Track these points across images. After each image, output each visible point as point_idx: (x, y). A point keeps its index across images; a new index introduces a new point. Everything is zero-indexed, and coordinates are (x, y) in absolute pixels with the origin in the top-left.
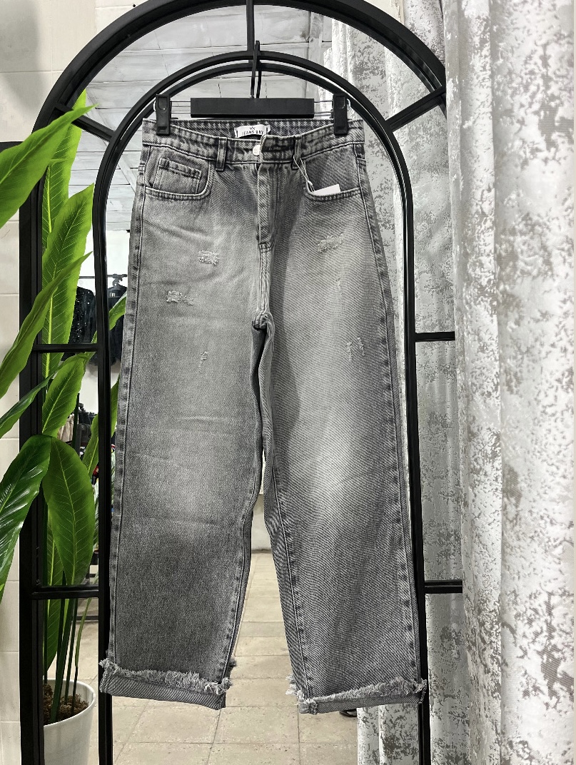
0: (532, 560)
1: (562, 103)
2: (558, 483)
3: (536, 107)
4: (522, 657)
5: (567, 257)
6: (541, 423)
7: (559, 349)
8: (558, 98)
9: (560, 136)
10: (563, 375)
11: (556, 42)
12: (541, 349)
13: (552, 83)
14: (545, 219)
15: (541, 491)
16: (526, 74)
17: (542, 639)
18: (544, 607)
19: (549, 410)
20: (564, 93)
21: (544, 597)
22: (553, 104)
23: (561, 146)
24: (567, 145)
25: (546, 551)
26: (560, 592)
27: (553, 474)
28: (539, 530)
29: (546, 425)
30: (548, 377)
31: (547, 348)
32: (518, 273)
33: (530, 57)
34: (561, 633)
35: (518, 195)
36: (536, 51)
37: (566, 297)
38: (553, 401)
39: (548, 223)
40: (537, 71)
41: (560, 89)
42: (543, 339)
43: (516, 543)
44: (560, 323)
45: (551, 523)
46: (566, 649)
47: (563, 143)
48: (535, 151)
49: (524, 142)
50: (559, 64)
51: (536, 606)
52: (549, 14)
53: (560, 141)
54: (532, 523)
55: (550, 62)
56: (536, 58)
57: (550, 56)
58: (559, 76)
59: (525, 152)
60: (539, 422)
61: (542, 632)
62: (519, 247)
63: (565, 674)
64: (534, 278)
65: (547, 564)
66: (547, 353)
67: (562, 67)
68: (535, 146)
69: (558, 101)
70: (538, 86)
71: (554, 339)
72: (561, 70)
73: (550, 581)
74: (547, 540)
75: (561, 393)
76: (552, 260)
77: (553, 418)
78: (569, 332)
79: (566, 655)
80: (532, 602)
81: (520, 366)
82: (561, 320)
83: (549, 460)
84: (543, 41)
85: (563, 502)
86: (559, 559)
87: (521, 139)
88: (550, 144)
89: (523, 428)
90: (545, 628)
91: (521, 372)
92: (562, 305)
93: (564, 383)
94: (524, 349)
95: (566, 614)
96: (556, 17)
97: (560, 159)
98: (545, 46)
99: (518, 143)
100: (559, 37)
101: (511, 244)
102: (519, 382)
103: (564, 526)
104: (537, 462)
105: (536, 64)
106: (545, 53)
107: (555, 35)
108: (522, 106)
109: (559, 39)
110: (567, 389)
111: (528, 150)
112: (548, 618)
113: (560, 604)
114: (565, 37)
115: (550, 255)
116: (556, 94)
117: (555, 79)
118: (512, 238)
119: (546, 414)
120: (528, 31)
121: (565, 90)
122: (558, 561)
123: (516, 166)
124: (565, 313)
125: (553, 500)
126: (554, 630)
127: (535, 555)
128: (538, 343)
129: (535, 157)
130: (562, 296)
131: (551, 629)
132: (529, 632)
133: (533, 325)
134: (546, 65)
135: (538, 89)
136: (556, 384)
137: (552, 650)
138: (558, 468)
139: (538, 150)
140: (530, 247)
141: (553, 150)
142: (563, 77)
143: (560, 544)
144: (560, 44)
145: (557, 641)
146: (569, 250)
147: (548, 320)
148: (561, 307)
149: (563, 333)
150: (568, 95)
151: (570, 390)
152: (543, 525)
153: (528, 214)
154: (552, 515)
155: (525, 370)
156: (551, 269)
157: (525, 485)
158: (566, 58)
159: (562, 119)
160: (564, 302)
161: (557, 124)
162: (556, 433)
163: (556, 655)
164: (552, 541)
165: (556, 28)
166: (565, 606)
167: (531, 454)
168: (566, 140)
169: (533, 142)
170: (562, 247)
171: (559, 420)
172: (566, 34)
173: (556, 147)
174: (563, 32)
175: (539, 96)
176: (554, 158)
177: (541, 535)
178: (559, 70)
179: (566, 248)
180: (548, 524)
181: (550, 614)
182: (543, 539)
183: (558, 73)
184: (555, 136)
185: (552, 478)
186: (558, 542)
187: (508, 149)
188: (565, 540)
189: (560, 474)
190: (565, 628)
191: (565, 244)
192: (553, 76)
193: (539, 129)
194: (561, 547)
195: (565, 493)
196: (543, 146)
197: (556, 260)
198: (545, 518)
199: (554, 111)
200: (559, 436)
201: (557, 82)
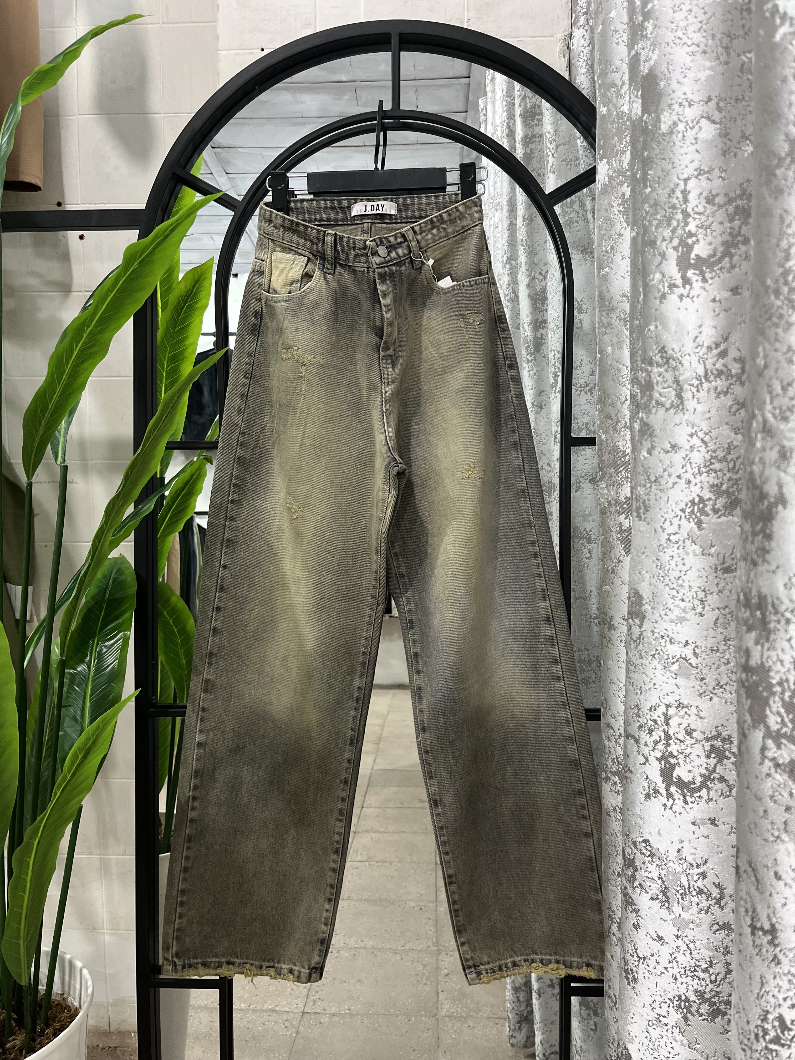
0: (653, 676)
1: (698, 241)
2: (677, 606)
3: (676, 242)
4: (644, 764)
5: (695, 393)
6: (666, 550)
7: (684, 481)
8: (694, 235)
9: (694, 274)
10: (686, 505)
11: (696, 177)
12: (669, 479)
13: (690, 220)
14: (678, 355)
15: (663, 613)
16: (669, 208)
17: (660, 747)
18: (662, 718)
19: (673, 538)
20: (700, 230)
21: (662, 709)
22: (690, 241)
23: (695, 284)
24: (700, 284)
25: (665, 667)
26: (676, 704)
27: (673, 597)
28: (659, 649)
29: (669, 552)
30: (674, 505)
31: (673, 479)
32: (653, 402)
33: (673, 191)
34: (676, 741)
35: (656, 327)
36: (678, 185)
37: (693, 431)
38: (677, 530)
39: (680, 358)
40: (679, 206)
41: (697, 226)
42: (670, 470)
43: (639, 661)
44: (687, 455)
45: (671, 642)
46: (681, 756)
47: (697, 281)
48: (672, 286)
49: (663, 276)
50: (698, 201)
51: (655, 717)
52: (692, 148)
53: (694, 278)
54: (654, 642)
55: (691, 197)
56: (678, 194)
57: (689, 192)
58: (696, 213)
59: (664, 287)
60: (663, 548)
61: (660, 740)
62: (655, 378)
63: (679, 778)
64: (667, 410)
65: (666, 680)
66: (674, 484)
67: (700, 203)
68: (673, 282)
69: (694, 239)
70: (678, 221)
71: (680, 471)
72: (699, 207)
73: (667, 694)
74: (666, 657)
75: (684, 522)
76: (683, 394)
77: (676, 546)
78: (694, 465)
79: (680, 761)
80: (652, 713)
81: (648, 494)
82: (688, 453)
83: (670, 584)
84: (685, 176)
85: (681, 624)
86: (675, 674)
87: (661, 273)
88: (686, 281)
89: (649, 554)
90: (663, 737)
91: (649, 500)
92: (689, 438)
93: (687, 514)
94: (653, 478)
95: (681, 724)
96: (697, 151)
97: (693, 297)
98: (686, 180)
99: (658, 276)
100: (700, 172)
101: (649, 373)
102: (647, 510)
103: (681, 645)
104: (661, 586)
105: (677, 198)
106: (685, 189)
107: (696, 170)
108: (664, 240)
109: (699, 174)
110: (689, 519)
111: (666, 285)
112: (666, 727)
113: (676, 714)
114: (705, 173)
115: (681, 389)
116: (693, 230)
117: (692, 215)
118: (649, 368)
119: (670, 541)
120: (673, 163)
121: (701, 228)
122: (674, 676)
123: (656, 298)
124: (691, 447)
125: (672, 621)
126: (671, 739)
127: (655, 671)
128: (666, 473)
129: (672, 292)
130: (689, 430)
131: (668, 737)
132: (650, 741)
133: (663, 455)
134: (686, 200)
135: (678, 225)
136: (680, 513)
137: (669, 756)
138: (678, 593)
139: (675, 286)
140: (665, 379)
141: (688, 287)
142: (700, 214)
143: (677, 661)
144: (700, 180)
145: (673, 748)
146: (697, 387)
147: (676, 452)
148: (689, 441)
149: (688, 465)
150: (704, 232)
151: (691, 520)
152: (663, 644)
153: (664, 348)
154: (671, 635)
155: (652, 497)
156: (682, 403)
157: (649, 608)
158: (705, 194)
159: (697, 256)
160: (691, 436)
161: (692, 262)
162: (679, 559)
163: (672, 761)
164: (671, 658)
165: (696, 164)
166: (680, 716)
167: (656, 578)
168: (700, 278)
169: (671, 278)
170: (693, 382)
171: (681, 548)
172: (706, 170)
173: (691, 284)
174: (702, 168)
175: (680, 232)
176: (688, 296)
177: (661, 653)
178: (697, 206)
179: (695, 385)
180: (668, 643)
181: (667, 724)
182: (663, 656)
183: (696, 209)
184: (690, 273)
185: (673, 601)
186: (675, 660)
187: (650, 280)
188: (681, 657)
189: (680, 598)
190: (680, 736)
191: (695, 380)
192: (692, 213)
193: (677, 265)
194: (678, 663)
195: (683, 615)
196: (679, 282)
197: (687, 395)
198: (666, 638)
199: (690, 248)
200: (680, 564)
201: (694, 219)
